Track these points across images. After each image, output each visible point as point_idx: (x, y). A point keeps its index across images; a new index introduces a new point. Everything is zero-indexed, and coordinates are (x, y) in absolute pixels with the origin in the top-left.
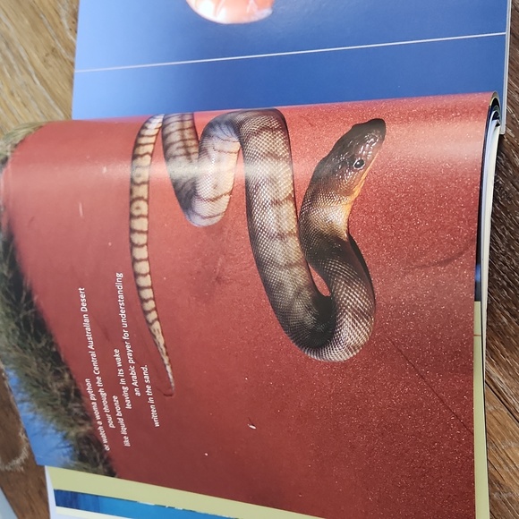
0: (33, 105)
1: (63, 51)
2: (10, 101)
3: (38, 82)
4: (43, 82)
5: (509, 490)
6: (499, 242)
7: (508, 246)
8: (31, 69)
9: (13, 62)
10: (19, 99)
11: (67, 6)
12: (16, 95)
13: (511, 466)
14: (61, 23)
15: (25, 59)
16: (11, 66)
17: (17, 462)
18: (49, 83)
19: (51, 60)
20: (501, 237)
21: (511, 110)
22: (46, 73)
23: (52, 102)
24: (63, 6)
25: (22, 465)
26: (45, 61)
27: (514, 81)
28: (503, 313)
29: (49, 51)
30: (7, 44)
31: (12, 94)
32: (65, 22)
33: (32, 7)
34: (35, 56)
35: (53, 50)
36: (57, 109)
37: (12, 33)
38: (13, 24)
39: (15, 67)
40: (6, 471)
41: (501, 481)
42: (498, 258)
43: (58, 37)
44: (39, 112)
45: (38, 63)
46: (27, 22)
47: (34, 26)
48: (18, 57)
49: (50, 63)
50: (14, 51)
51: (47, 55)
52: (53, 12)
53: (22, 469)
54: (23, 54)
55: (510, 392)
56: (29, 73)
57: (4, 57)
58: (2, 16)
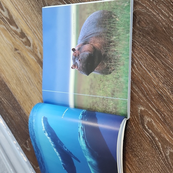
0: (36, 93)
2: (31, 91)
4: (37, 88)
7: (131, 141)
10: (33, 91)
16: (30, 84)
18: (39, 89)
22: (38, 87)
23: (40, 93)
30: (29, 79)
31: (31, 90)
33: (34, 71)
34: (35, 82)
35: (39, 82)
37: (30, 76)
38: (30, 74)
43: (40, 79)
45: (36, 84)
47: (35, 76)
48: (32, 82)
49: (39, 84)
50: (31, 80)
52: (38, 73)
54: (33, 81)
56: (34, 86)
57: (29, 81)
58: (28, 72)
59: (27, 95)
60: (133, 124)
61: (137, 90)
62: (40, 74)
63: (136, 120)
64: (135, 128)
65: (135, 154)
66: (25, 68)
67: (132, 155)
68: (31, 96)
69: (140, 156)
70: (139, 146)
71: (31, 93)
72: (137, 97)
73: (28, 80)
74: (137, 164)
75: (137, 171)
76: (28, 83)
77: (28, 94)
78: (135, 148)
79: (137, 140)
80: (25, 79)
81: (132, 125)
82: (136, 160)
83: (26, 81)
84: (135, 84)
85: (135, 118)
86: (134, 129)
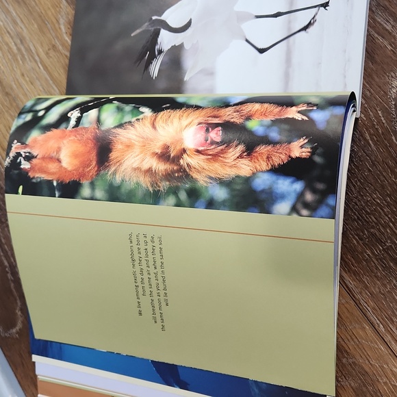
0: (38, 83)
1: (60, 48)
2: (21, 80)
3: (41, 68)
4: (45, 68)
5: (354, 357)
6: (353, 189)
7: (359, 192)
8: (37, 58)
9: (24, 53)
10: (27, 79)
11: (64, 17)
12: (25, 75)
13: (356, 340)
14: (60, 28)
15: (34, 52)
16: (23, 56)
17: (14, 330)
18: (49, 68)
19: (52, 53)
20: (354, 186)
21: (364, 102)
22: (48, 62)
23: (51, 82)
24: (62, 16)
25: (17, 333)
26: (47, 54)
27: (367, 83)
28: (354, 237)
29: (51, 47)
30: (21, 41)
31: (23, 75)
32: (62, 27)
33: (40, 16)
34: (41, 50)
35: (54, 46)
36: (54, 87)
37: (25, 33)
38: (26, 27)
39: (26, 57)
40: (6, 337)
41: (349, 351)
42: (352, 200)
43: (57, 37)
44: (41, 89)
45: (43, 55)
46: (36, 26)
47: (41, 30)
48: (28, 50)
49: (51, 55)
50: (26, 46)
51: (49, 50)
52: (54, 21)
53: (17, 335)
54: (32, 48)
55: (356, 290)
56: (36, 61)
57: (19, 49)
58: (19, 21)
59: (7, 94)
60: (368, 138)
61: (389, 27)
62: (59, 24)
63: (380, 121)
64: (378, 149)
65: (373, 235)
66: (11, 9)
67: (361, 239)
68: (21, 96)
69: (389, 238)
70: (388, 206)
71: (20, 86)
72: (389, 47)
73: (16, 45)
74: (377, 268)
75: (376, 291)
76: (14, 56)
77: (12, 89)
78: (374, 215)
79: (383, 187)
80: (7, 44)
81: (365, 139)
82: (373, 253)
83: (10, 48)
84: (385, 9)
85: (378, 117)
86: (372, 151)
